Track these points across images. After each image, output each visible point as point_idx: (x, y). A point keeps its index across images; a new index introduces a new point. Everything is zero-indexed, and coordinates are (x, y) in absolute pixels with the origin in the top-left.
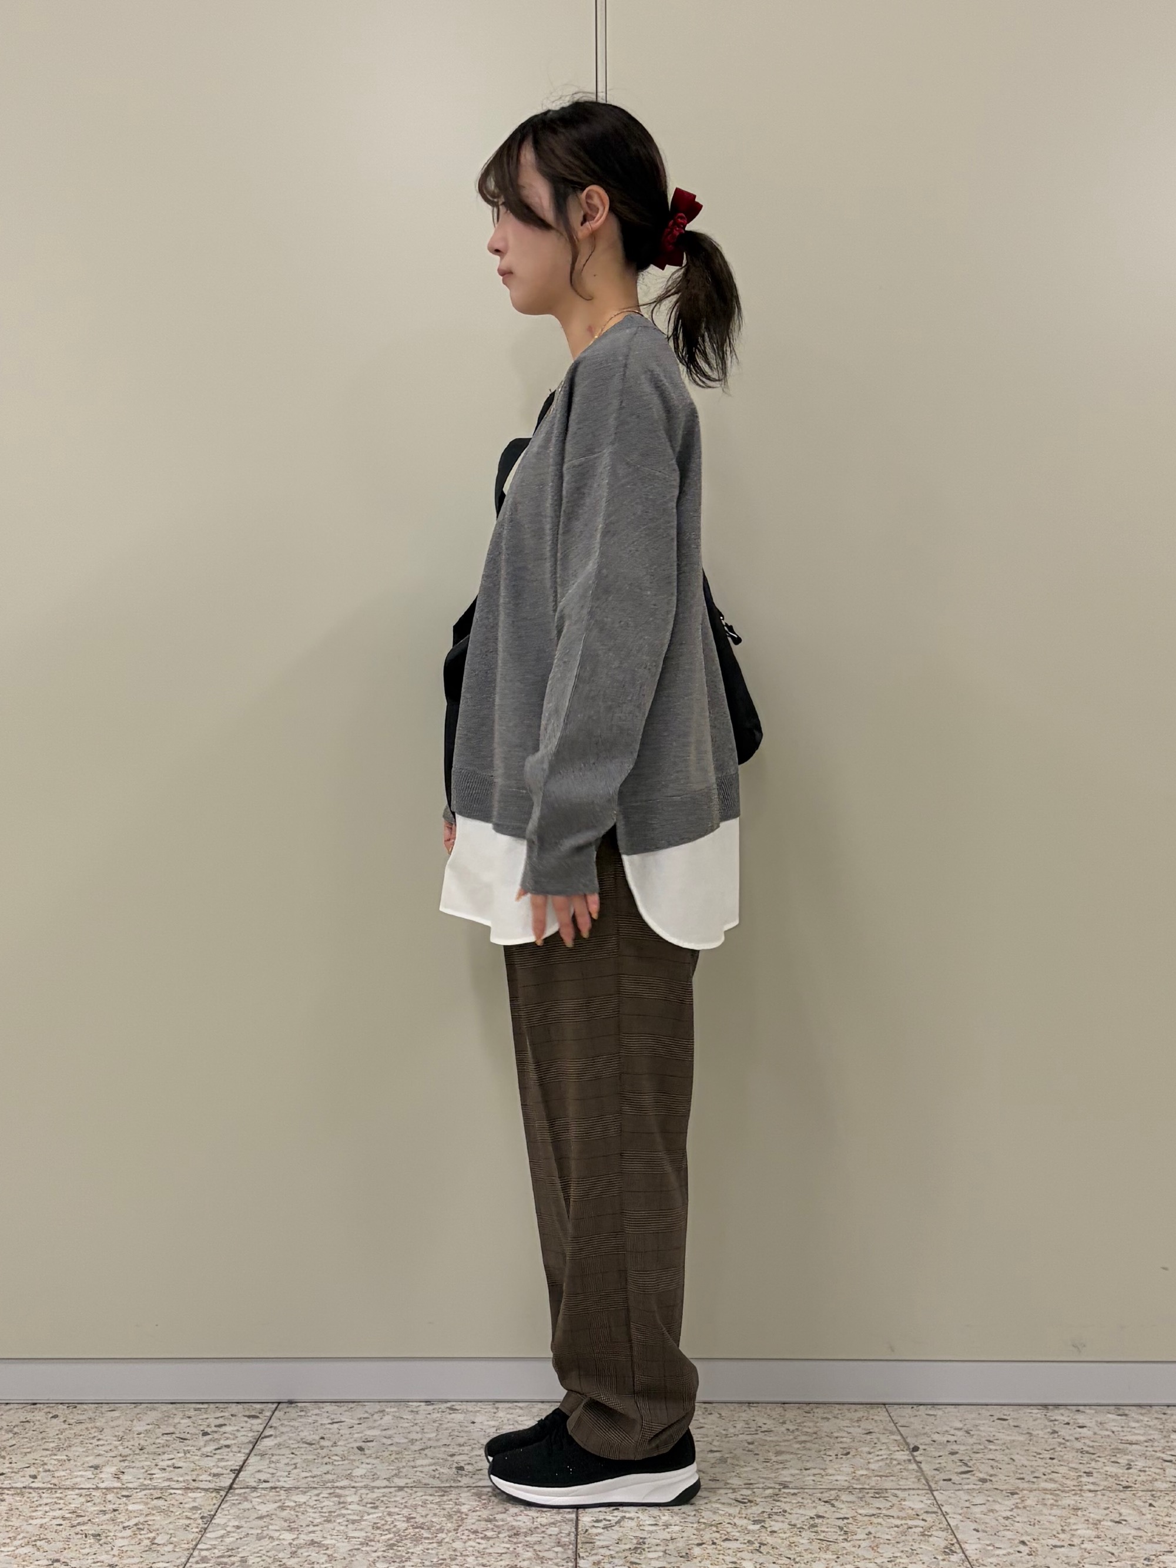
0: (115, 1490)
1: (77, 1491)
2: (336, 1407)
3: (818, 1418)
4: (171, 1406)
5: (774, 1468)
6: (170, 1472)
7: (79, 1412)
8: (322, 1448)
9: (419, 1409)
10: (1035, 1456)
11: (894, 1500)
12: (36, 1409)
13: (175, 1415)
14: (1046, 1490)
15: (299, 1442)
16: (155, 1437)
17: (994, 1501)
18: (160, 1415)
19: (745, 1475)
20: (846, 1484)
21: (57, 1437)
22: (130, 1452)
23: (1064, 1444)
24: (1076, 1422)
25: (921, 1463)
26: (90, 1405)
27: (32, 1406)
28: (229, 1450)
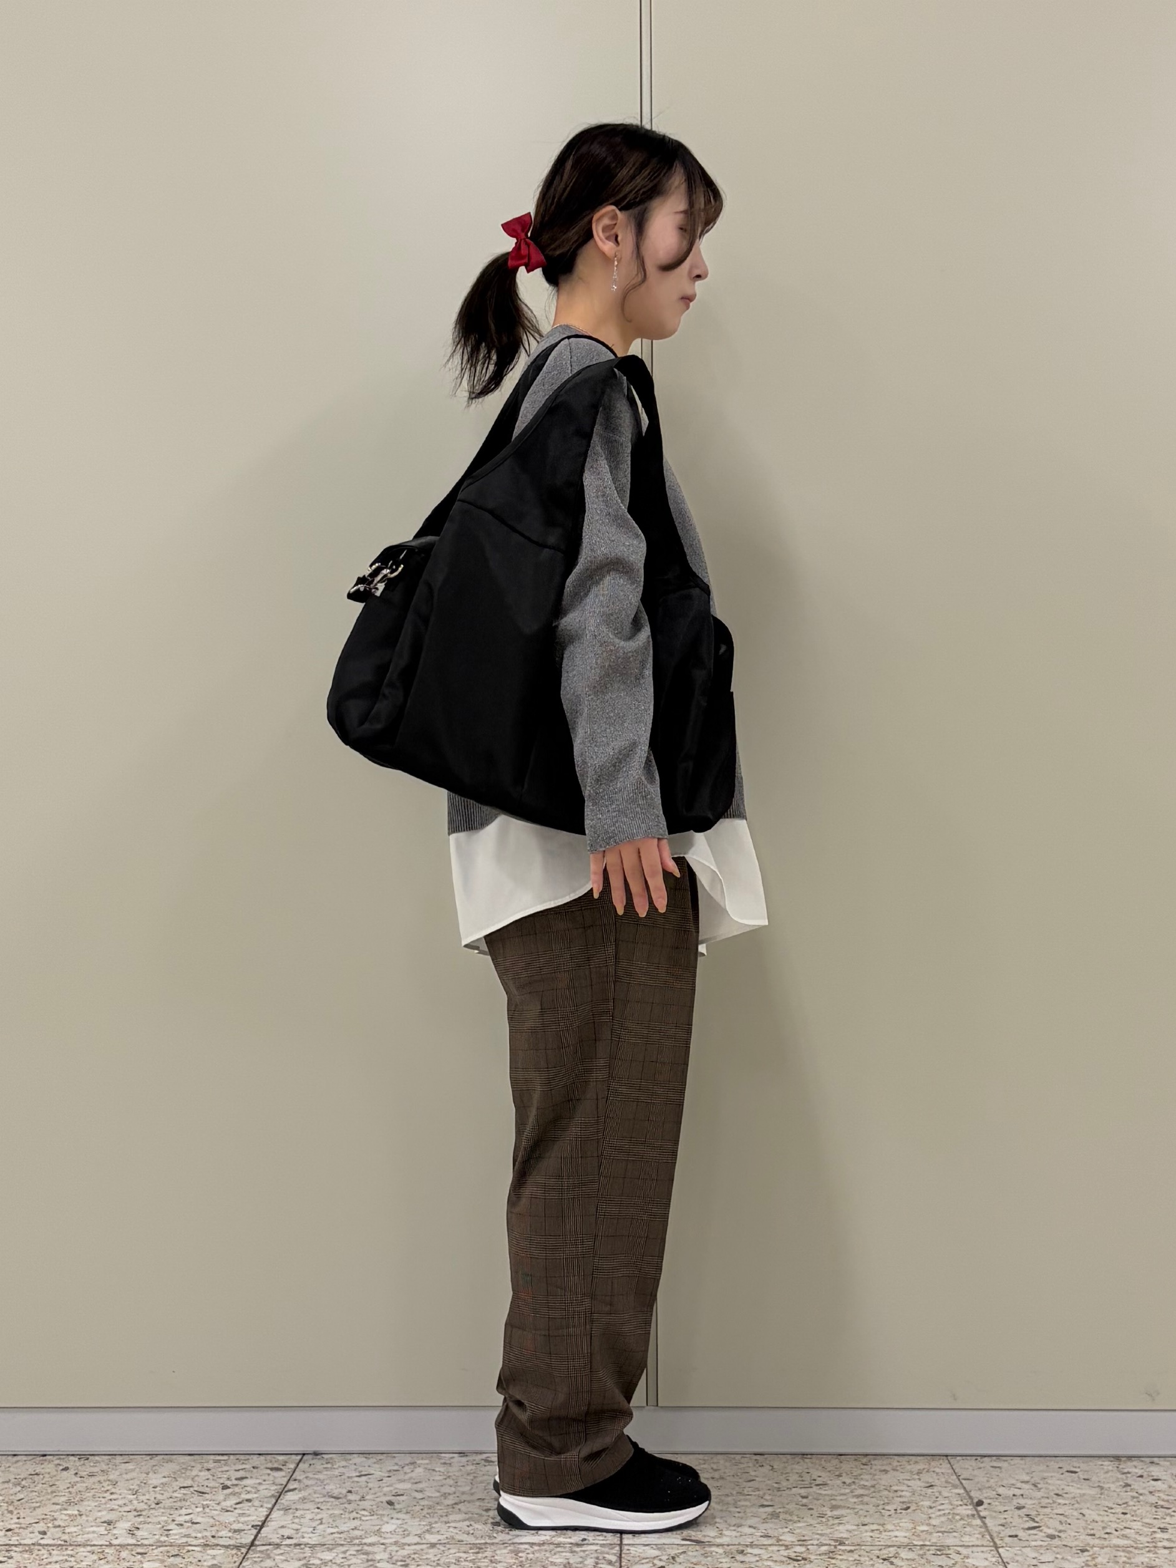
0: (129, 1547)
1: (89, 1548)
2: (365, 1459)
3: (876, 1470)
4: (189, 1457)
5: (830, 1523)
6: (188, 1527)
7: (92, 1464)
8: (350, 1502)
9: (452, 1460)
10: (1106, 1511)
11: (957, 1558)
12: (45, 1460)
13: (193, 1467)
14: (1119, 1547)
15: (324, 1496)
16: (171, 1490)
17: (1063, 1558)
18: (178, 1467)
19: (798, 1531)
20: (906, 1541)
21: (67, 1490)
22: (146, 1507)
23: (1137, 1498)
24: (1150, 1474)
25: (985, 1518)
26: (103, 1457)
27: (42, 1458)
28: (250, 1504)
